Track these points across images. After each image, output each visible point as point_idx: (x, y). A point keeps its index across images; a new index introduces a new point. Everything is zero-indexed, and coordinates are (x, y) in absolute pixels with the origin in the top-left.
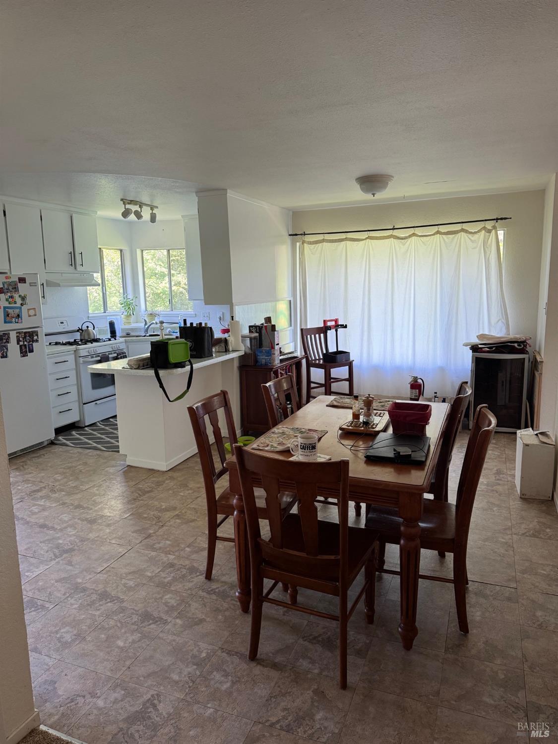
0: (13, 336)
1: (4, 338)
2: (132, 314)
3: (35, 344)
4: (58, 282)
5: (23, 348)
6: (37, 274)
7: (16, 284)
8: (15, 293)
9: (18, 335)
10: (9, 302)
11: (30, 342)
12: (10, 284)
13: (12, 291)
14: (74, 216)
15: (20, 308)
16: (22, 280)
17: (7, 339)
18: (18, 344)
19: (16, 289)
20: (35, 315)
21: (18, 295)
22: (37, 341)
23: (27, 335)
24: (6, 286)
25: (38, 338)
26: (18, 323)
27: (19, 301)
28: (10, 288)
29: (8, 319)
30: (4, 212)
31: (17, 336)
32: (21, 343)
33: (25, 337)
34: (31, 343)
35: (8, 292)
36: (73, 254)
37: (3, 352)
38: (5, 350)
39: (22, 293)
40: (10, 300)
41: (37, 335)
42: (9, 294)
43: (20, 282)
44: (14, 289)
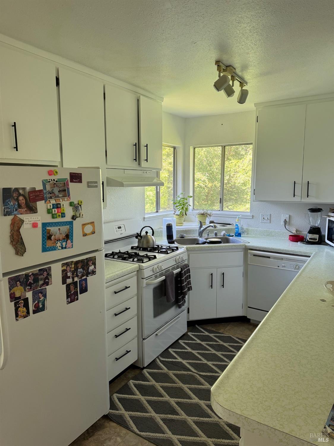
0: (56, 271)
1: (40, 277)
2: (184, 214)
3: (90, 279)
4: (120, 180)
5: (72, 287)
6: (98, 168)
7: (66, 184)
8: (63, 200)
9: (65, 268)
10: (53, 215)
11: (83, 276)
12: (55, 184)
13: (58, 197)
14: (142, 99)
15: (71, 223)
16: (76, 177)
17: (47, 278)
18: (63, 284)
19: (65, 192)
20: (93, 233)
21: (68, 202)
22: (93, 273)
23: (80, 265)
24: (48, 188)
25: (95, 268)
26: (65, 248)
27: (69, 212)
28: (56, 191)
29: (49, 244)
30: (57, 80)
31: (63, 271)
32: (69, 281)
33: (76, 269)
34: (85, 277)
35: (51, 198)
36: (137, 146)
37: (38, 302)
38: (42, 298)
39: (74, 199)
40: (55, 211)
41: (94, 264)
42: (53, 202)
43: (72, 181)
44: (63, 193)
